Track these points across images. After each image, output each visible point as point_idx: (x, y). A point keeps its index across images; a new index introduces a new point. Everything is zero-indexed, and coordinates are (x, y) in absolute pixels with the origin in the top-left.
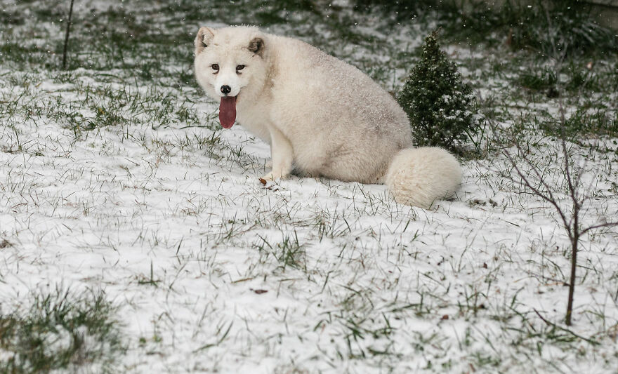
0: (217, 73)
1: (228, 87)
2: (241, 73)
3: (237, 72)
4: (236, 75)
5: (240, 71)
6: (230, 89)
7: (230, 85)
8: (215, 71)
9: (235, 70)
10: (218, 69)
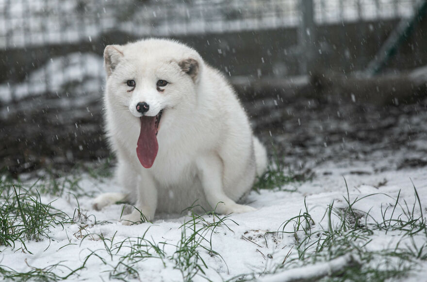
0: (133, 90)
1: (145, 104)
2: (163, 91)
3: (158, 89)
4: (156, 91)
5: (161, 88)
6: (148, 106)
7: (148, 102)
8: (130, 88)
9: (155, 86)
10: (134, 86)
